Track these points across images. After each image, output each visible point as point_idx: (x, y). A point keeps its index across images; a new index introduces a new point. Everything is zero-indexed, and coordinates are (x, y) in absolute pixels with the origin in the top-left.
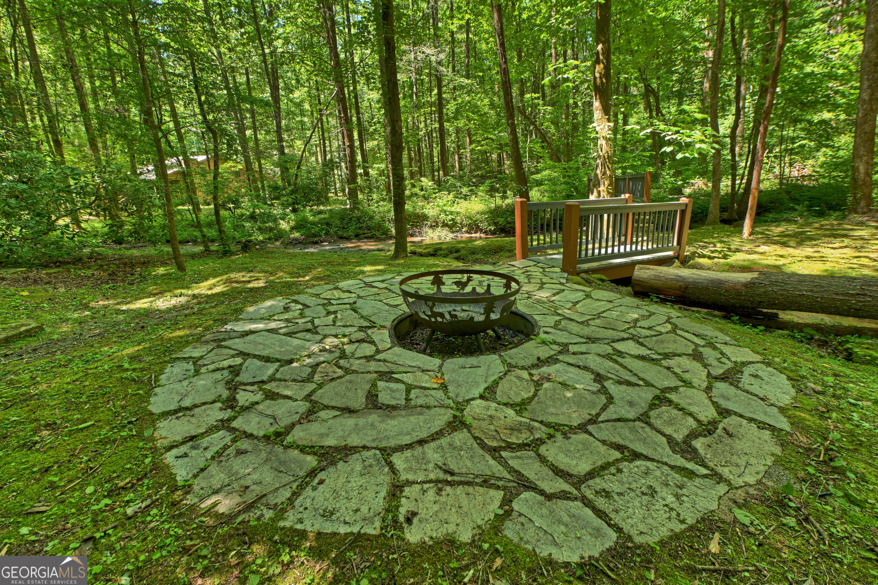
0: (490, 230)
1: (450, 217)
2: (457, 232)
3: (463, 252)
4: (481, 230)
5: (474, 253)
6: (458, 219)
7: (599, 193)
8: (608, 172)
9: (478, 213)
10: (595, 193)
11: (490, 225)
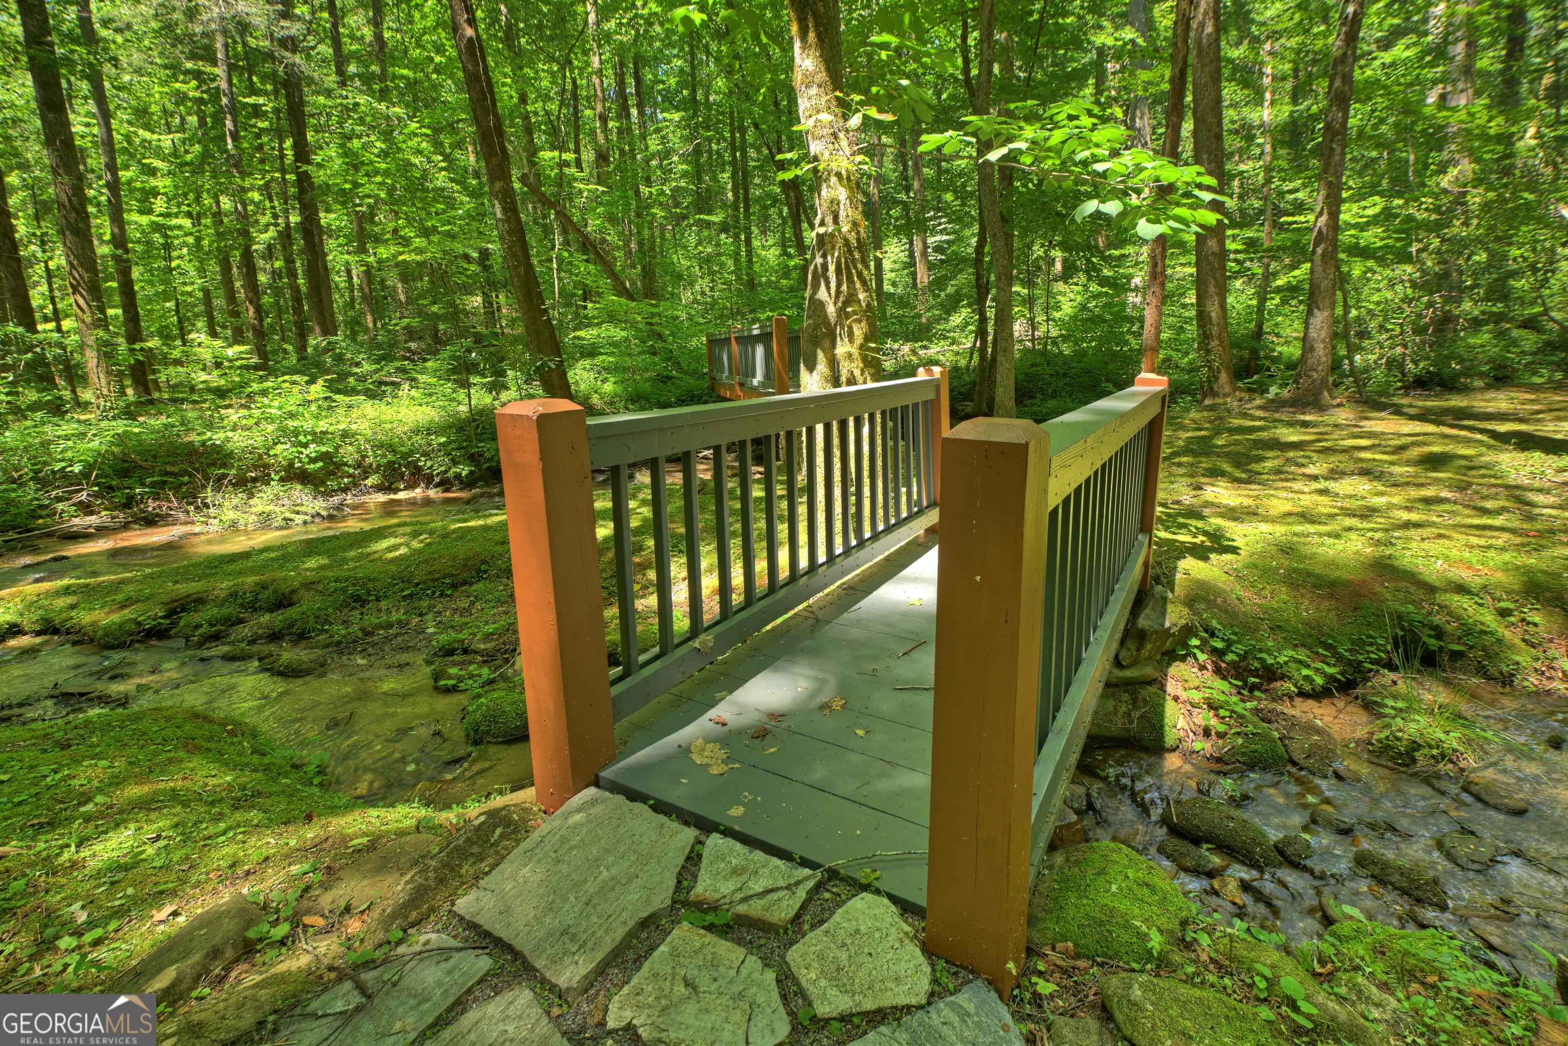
0: (458, 476)
1: (312, 450)
2: (345, 490)
3: (308, 604)
4: (429, 480)
5: (360, 601)
6: (348, 453)
7: (833, 363)
8: (862, 296)
9: (416, 431)
10: (822, 366)
11: (455, 463)
